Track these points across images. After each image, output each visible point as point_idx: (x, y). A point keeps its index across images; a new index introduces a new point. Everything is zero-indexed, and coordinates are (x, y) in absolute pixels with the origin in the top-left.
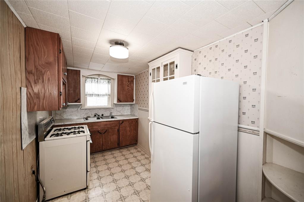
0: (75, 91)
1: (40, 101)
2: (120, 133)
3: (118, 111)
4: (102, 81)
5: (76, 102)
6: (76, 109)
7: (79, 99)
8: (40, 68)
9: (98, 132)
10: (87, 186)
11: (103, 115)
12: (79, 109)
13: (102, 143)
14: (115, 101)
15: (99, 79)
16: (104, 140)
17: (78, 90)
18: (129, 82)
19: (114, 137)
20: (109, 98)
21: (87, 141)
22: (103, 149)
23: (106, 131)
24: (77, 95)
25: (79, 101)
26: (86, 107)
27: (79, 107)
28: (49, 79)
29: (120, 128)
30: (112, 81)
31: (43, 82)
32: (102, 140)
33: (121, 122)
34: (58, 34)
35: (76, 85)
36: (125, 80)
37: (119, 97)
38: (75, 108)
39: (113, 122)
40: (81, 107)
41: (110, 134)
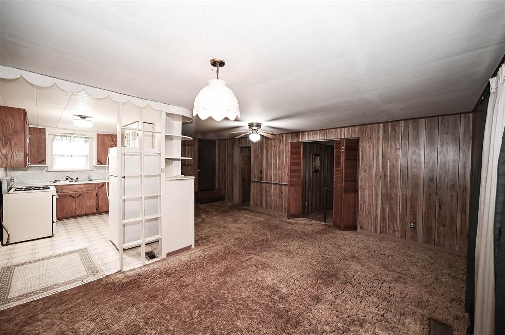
0: (38, 151)
1: (7, 161)
2: (100, 197)
3: (100, 175)
4: (77, 140)
5: (40, 163)
6: (41, 171)
7: (44, 160)
8: (7, 136)
9: (70, 195)
10: (53, 235)
11: (77, 179)
12: (44, 172)
13: (74, 207)
14: (95, 163)
15: (72, 138)
16: (77, 205)
17: (43, 150)
18: (112, 141)
19: (92, 202)
20: (87, 159)
21: (53, 196)
22: (77, 214)
23: (80, 195)
24: (42, 156)
25: (44, 162)
26: (54, 169)
27: (44, 170)
28: (16, 144)
29: (99, 192)
30: (90, 140)
31: (10, 145)
32: (76, 205)
33: (100, 185)
34: (24, 110)
35: (40, 145)
36: (107, 140)
37: (99, 159)
38: (39, 170)
39: (90, 185)
40: (47, 169)
41: (86, 198)
